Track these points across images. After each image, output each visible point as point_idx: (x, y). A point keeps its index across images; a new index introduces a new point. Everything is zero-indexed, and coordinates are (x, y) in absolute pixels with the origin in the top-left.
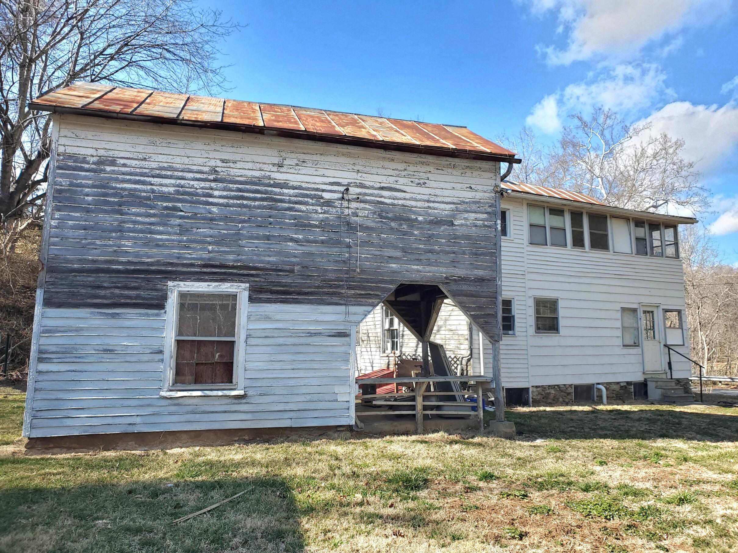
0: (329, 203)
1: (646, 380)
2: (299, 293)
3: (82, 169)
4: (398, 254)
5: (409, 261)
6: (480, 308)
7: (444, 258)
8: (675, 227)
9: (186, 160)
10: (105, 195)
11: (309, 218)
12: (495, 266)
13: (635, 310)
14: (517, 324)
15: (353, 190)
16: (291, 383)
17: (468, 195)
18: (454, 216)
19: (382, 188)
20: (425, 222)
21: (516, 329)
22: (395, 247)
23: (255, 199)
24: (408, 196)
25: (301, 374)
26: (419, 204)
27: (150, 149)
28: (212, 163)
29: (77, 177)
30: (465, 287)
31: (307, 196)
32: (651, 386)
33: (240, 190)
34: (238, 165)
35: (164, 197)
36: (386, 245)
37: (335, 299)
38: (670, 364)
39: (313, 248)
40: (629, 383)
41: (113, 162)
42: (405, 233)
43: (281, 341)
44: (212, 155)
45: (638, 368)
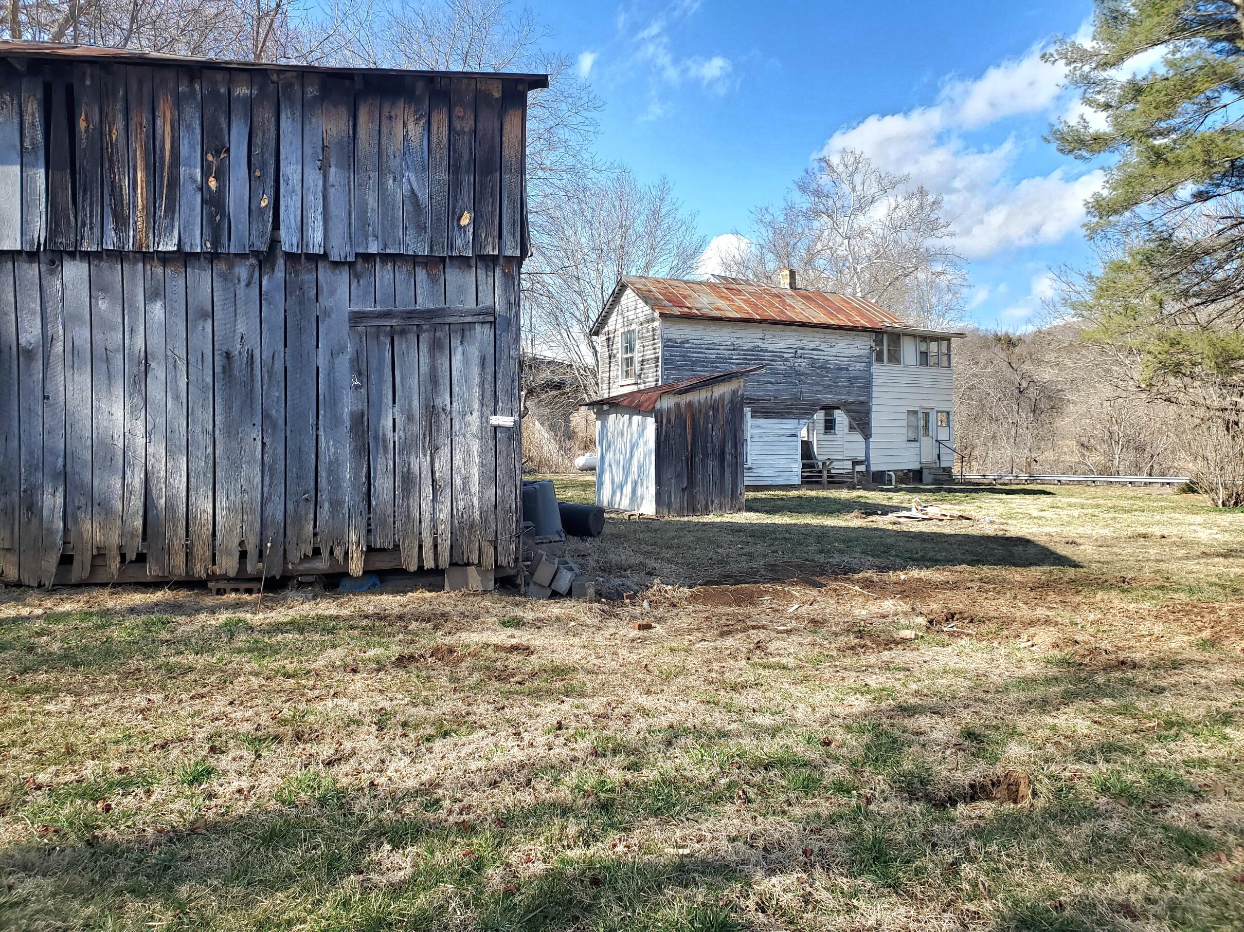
0: (786, 360)
1: (921, 468)
2: (774, 413)
3: (675, 346)
4: (821, 389)
5: (825, 393)
6: (861, 420)
7: (844, 391)
8: (949, 340)
9: (720, 339)
10: (686, 361)
11: (777, 369)
12: (869, 396)
13: (916, 412)
14: (837, 425)
15: (800, 352)
16: (772, 461)
17: (856, 352)
18: (848, 365)
19: (813, 350)
20: (834, 369)
21: (837, 429)
22: (819, 385)
23: (752, 360)
24: (825, 353)
25: (776, 457)
26: (831, 358)
27: (704, 333)
28: (732, 340)
29: (673, 351)
30: (853, 407)
31: (776, 356)
32: (925, 472)
33: (745, 355)
34: (744, 340)
35: (711, 361)
36: (814, 383)
37: (790, 416)
38: (939, 456)
39: (780, 387)
40: (909, 471)
41: (688, 342)
42: (824, 376)
43: (766, 439)
44: (732, 335)
45: (917, 459)
